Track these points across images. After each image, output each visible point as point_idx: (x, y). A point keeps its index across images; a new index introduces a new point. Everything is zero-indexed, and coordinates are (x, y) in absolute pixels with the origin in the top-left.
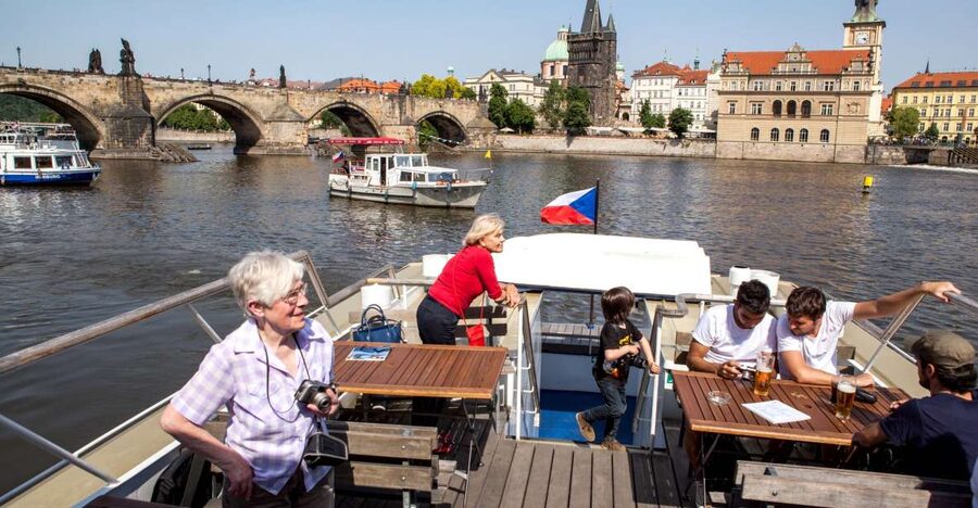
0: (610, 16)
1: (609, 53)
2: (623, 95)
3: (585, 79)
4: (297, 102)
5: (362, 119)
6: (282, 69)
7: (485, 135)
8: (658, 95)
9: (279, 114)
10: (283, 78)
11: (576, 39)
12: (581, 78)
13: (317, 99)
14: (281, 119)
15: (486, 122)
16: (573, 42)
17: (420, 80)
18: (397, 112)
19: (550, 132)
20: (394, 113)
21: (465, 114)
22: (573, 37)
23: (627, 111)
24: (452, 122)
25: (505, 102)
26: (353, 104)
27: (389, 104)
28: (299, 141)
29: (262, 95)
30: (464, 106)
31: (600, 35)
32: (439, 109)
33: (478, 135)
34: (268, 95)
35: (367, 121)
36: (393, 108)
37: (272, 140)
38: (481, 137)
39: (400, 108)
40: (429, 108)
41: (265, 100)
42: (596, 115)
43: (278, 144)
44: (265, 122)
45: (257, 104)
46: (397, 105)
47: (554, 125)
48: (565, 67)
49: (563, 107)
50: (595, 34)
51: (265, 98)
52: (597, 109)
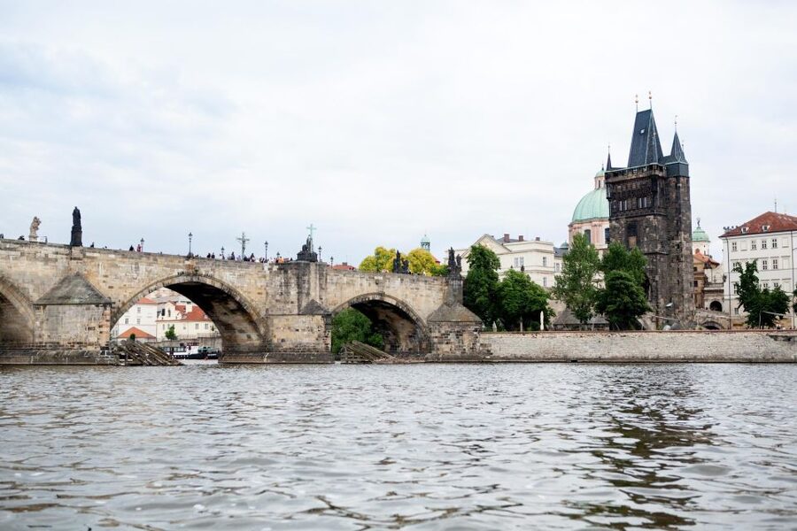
0: (676, 138)
1: (678, 198)
2: (708, 272)
3: (638, 242)
4: (102, 272)
5: (232, 306)
6: (77, 215)
7: (459, 334)
8: (770, 265)
9: (60, 293)
10: (77, 231)
11: (620, 178)
12: (633, 240)
13: (143, 268)
14: (65, 300)
15: (462, 312)
16: (614, 184)
17: (372, 254)
18: (293, 292)
19: (575, 328)
20: (288, 293)
21: (423, 299)
22: (616, 174)
23: (719, 299)
24: (401, 313)
25: (495, 278)
26: (211, 277)
27: (280, 279)
28: (93, 339)
29: (34, 258)
30: (422, 284)
31: (661, 169)
32: (374, 289)
33: (447, 334)
34: (46, 259)
35: (241, 309)
36: (287, 284)
37: (45, 339)
38: (452, 337)
39: (299, 286)
40: (358, 288)
41: (40, 269)
42: (661, 301)
43: (56, 345)
44: (37, 306)
45: (23, 274)
46: (293, 281)
47: (582, 315)
48: (607, 230)
49: (599, 280)
50: (651, 167)
51: (40, 264)
52: (662, 290)
